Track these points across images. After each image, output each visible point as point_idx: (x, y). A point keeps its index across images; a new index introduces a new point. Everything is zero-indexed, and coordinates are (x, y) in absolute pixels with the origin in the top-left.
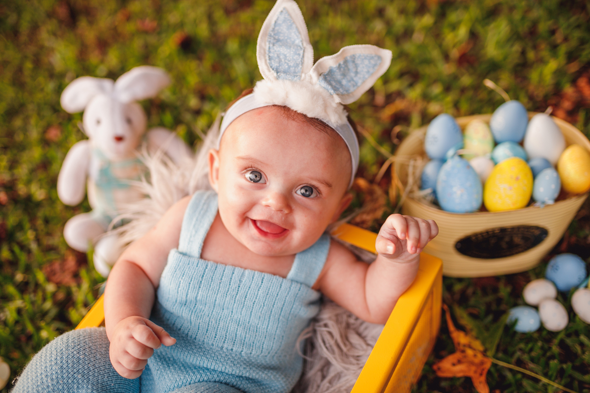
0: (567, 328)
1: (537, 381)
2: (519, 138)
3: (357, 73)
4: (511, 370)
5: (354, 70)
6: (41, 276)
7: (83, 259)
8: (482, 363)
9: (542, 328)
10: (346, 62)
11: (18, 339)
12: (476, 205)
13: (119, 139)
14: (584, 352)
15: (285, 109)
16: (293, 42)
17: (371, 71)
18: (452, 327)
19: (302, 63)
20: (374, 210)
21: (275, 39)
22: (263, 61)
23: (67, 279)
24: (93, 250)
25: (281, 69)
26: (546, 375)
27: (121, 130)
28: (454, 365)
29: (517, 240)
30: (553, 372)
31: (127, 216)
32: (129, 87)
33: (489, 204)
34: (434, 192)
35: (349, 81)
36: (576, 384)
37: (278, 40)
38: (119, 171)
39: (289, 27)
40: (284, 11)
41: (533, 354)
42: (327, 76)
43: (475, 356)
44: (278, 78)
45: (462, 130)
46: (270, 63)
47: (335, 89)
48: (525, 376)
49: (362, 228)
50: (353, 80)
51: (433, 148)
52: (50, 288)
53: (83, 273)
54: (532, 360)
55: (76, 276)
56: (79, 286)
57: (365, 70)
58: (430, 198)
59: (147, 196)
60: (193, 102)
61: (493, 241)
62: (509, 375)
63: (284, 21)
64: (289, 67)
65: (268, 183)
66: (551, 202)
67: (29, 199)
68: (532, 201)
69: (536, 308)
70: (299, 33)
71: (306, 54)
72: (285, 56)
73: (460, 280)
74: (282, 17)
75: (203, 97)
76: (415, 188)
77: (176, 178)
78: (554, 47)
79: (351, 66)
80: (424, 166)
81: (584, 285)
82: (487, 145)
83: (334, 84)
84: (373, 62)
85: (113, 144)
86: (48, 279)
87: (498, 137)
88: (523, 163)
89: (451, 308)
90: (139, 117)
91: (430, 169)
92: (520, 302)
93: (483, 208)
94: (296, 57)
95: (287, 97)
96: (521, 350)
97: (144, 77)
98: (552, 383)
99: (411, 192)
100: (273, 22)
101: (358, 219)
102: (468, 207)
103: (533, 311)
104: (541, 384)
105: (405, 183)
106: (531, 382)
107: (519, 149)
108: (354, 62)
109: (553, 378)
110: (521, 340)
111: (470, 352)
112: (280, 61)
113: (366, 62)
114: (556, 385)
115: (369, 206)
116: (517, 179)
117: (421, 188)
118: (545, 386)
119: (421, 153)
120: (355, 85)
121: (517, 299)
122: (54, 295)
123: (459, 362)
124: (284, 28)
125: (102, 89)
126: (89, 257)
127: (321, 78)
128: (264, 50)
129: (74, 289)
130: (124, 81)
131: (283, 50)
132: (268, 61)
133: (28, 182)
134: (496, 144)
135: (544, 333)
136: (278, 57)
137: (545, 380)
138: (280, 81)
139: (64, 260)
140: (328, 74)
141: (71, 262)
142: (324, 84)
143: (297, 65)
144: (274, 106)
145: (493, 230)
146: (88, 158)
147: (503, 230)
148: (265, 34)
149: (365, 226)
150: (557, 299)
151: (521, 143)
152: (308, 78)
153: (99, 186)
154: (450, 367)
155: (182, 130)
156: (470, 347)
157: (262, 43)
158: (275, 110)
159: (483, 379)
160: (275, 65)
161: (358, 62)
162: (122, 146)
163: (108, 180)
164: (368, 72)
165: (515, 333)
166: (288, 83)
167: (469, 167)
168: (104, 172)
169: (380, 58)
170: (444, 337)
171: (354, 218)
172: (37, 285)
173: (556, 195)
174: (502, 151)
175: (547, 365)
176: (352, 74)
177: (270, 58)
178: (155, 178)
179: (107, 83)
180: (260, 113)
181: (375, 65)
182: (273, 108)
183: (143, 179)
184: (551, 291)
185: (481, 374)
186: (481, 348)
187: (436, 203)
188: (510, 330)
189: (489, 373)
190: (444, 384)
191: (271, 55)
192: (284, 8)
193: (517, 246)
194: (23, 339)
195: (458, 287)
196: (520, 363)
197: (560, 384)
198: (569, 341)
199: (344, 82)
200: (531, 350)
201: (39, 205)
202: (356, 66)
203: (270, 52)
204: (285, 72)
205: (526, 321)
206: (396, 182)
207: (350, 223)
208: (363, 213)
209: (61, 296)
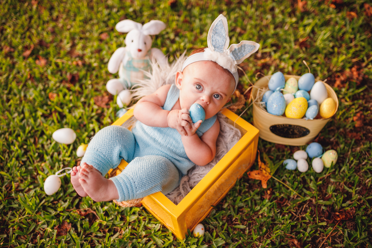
0: (306, 172)
1: (288, 189)
2: (309, 90)
3: (244, 51)
4: (279, 183)
5: (243, 50)
6: (92, 101)
7: (111, 98)
8: (268, 177)
9: (296, 169)
10: (242, 46)
11: (80, 125)
12: (281, 113)
13: (140, 50)
14: (310, 183)
15: (215, 63)
16: (222, 35)
17: (250, 51)
18: (259, 160)
19: (225, 45)
20: (239, 105)
21: (215, 32)
22: (210, 41)
23: (103, 105)
24: (117, 95)
25: (216, 46)
26: (292, 188)
27: (141, 47)
28: (256, 174)
29: (296, 131)
30: (295, 187)
31: (140, 85)
32: (148, 29)
33: (287, 114)
34: (266, 103)
35: (241, 54)
36: (303, 194)
37: (216, 33)
38: (136, 64)
39: (222, 28)
40: (221, 21)
41: (290, 179)
42: (234, 52)
43: (266, 173)
44: (215, 50)
45: (286, 81)
46: (212, 43)
47: (236, 58)
48: (284, 186)
49: (232, 111)
50: (242, 53)
51: (271, 85)
52: (96, 107)
53: (111, 103)
54: (289, 181)
55: (107, 104)
56: (108, 109)
57: (248, 50)
58: (264, 105)
59: (149, 78)
60: (172, 36)
61: (286, 129)
62: (277, 184)
63: (220, 25)
64: (219, 46)
65: (203, 91)
66: (312, 119)
67: (90, 65)
68: (304, 116)
69: (296, 161)
70: (225, 31)
71: (226, 41)
72: (218, 40)
73: (270, 143)
74: (219, 23)
75: (177, 35)
76: (259, 100)
77: (162, 74)
78: (349, 48)
79: (243, 48)
80: (265, 92)
81: (320, 157)
82: (295, 89)
83: (235, 55)
84: (252, 48)
85: (137, 52)
86: (95, 104)
87: (300, 87)
88: (306, 100)
89: (261, 153)
90: (150, 42)
91: (267, 93)
92: (292, 157)
93: (284, 115)
94: (222, 42)
95: (217, 59)
96: (286, 176)
97: (156, 25)
98: (293, 191)
99: (257, 101)
100: (216, 25)
101: (231, 107)
102: (277, 113)
103: (295, 162)
104: (289, 190)
105: (255, 97)
106: (285, 189)
107: (307, 94)
108: (244, 47)
109: (294, 189)
110: (287, 172)
111: (264, 171)
112: (216, 43)
113: (249, 47)
114: (295, 192)
115: (237, 103)
116: (300, 106)
117: (262, 101)
118: (291, 192)
119: (266, 86)
120: (243, 56)
121: (290, 156)
122: (97, 110)
123: (259, 174)
124: (219, 28)
125: (137, 27)
126: (115, 98)
127: (231, 53)
128: (211, 36)
129: (106, 109)
130: (147, 25)
131: (218, 38)
132: (211, 42)
133: (91, 58)
134: (299, 89)
135: (297, 171)
136: (216, 40)
137: (291, 189)
138: (215, 52)
139: (103, 97)
140: (234, 51)
141: (106, 98)
142: (232, 56)
143: (223, 45)
144: (211, 61)
145: (286, 125)
146: (124, 55)
147: (290, 126)
148: (212, 29)
149: (233, 111)
150: (307, 160)
151: (309, 92)
152: (226, 52)
153: (125, 68)
154: (255, 175)
155: (165, 49)
156: (265, 170)
157: (210, 34)
158: (212, 63)
159: (266, 182)
160: (214, 44)
161: (246, 47)
162: (140, 53)
163: (130, 66)
164: (249, 51)
165: (285, 169)
166: (218, 53)
167: (283, 97)
168: (129, 62)
169: (255, 47)
170: (256, 164)
171: (230, 107)
172: (89, 105)
173: (314, 117)
174: (299, 93)
175: (293, 184)
176: (243, 51)
177: (212, 41)
178: (154, 72)
179: (139, 25)
180: (206, 63)
181: (252, 49)
182: (211, 62)
183: (149, 71)
184: (305, 156)
185: (266, 180)
186: (269, 171)
187: (266, 109)
188: (283, 167)
189: (269, 181)
190: (250, 182)
191: (213, 39)
192: (221, 20)
193: (296, 134)
194: (82, 125)
195: (268, 146)
196: (284, 181)
197: (296, 192)
198: (306, 177)
199: (239, 54)
200: (289, 177)
201: (94, 69)
202: (245, 48)
203: (212, 38)
204: (217, 48)
205: (290, 165)
206: (252, 96)
207: (228, 108)
208: (234, 105)
209: (99, 111)
